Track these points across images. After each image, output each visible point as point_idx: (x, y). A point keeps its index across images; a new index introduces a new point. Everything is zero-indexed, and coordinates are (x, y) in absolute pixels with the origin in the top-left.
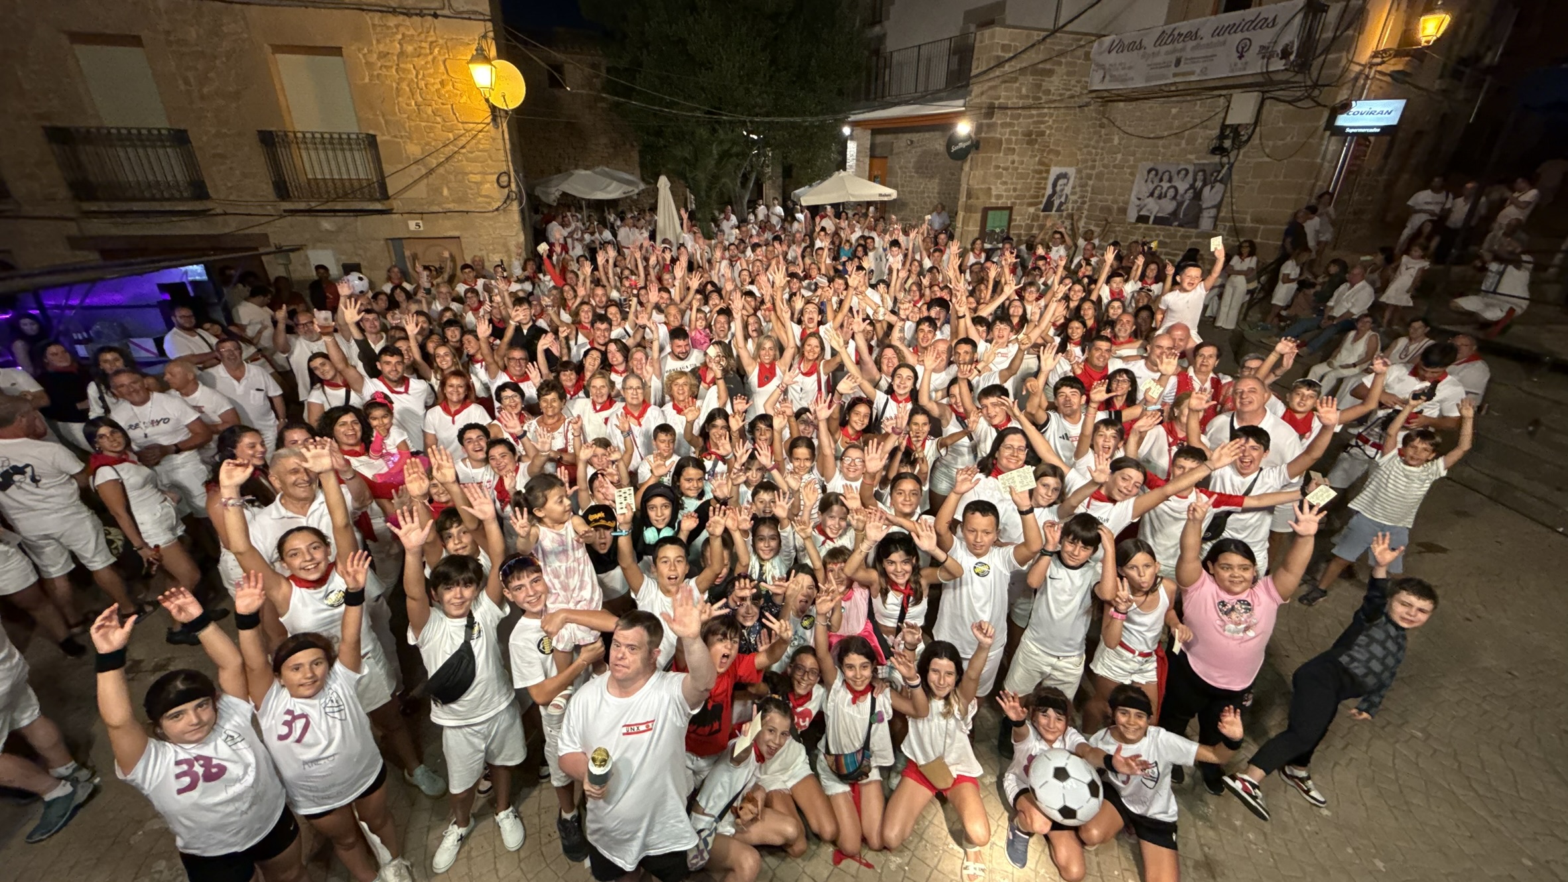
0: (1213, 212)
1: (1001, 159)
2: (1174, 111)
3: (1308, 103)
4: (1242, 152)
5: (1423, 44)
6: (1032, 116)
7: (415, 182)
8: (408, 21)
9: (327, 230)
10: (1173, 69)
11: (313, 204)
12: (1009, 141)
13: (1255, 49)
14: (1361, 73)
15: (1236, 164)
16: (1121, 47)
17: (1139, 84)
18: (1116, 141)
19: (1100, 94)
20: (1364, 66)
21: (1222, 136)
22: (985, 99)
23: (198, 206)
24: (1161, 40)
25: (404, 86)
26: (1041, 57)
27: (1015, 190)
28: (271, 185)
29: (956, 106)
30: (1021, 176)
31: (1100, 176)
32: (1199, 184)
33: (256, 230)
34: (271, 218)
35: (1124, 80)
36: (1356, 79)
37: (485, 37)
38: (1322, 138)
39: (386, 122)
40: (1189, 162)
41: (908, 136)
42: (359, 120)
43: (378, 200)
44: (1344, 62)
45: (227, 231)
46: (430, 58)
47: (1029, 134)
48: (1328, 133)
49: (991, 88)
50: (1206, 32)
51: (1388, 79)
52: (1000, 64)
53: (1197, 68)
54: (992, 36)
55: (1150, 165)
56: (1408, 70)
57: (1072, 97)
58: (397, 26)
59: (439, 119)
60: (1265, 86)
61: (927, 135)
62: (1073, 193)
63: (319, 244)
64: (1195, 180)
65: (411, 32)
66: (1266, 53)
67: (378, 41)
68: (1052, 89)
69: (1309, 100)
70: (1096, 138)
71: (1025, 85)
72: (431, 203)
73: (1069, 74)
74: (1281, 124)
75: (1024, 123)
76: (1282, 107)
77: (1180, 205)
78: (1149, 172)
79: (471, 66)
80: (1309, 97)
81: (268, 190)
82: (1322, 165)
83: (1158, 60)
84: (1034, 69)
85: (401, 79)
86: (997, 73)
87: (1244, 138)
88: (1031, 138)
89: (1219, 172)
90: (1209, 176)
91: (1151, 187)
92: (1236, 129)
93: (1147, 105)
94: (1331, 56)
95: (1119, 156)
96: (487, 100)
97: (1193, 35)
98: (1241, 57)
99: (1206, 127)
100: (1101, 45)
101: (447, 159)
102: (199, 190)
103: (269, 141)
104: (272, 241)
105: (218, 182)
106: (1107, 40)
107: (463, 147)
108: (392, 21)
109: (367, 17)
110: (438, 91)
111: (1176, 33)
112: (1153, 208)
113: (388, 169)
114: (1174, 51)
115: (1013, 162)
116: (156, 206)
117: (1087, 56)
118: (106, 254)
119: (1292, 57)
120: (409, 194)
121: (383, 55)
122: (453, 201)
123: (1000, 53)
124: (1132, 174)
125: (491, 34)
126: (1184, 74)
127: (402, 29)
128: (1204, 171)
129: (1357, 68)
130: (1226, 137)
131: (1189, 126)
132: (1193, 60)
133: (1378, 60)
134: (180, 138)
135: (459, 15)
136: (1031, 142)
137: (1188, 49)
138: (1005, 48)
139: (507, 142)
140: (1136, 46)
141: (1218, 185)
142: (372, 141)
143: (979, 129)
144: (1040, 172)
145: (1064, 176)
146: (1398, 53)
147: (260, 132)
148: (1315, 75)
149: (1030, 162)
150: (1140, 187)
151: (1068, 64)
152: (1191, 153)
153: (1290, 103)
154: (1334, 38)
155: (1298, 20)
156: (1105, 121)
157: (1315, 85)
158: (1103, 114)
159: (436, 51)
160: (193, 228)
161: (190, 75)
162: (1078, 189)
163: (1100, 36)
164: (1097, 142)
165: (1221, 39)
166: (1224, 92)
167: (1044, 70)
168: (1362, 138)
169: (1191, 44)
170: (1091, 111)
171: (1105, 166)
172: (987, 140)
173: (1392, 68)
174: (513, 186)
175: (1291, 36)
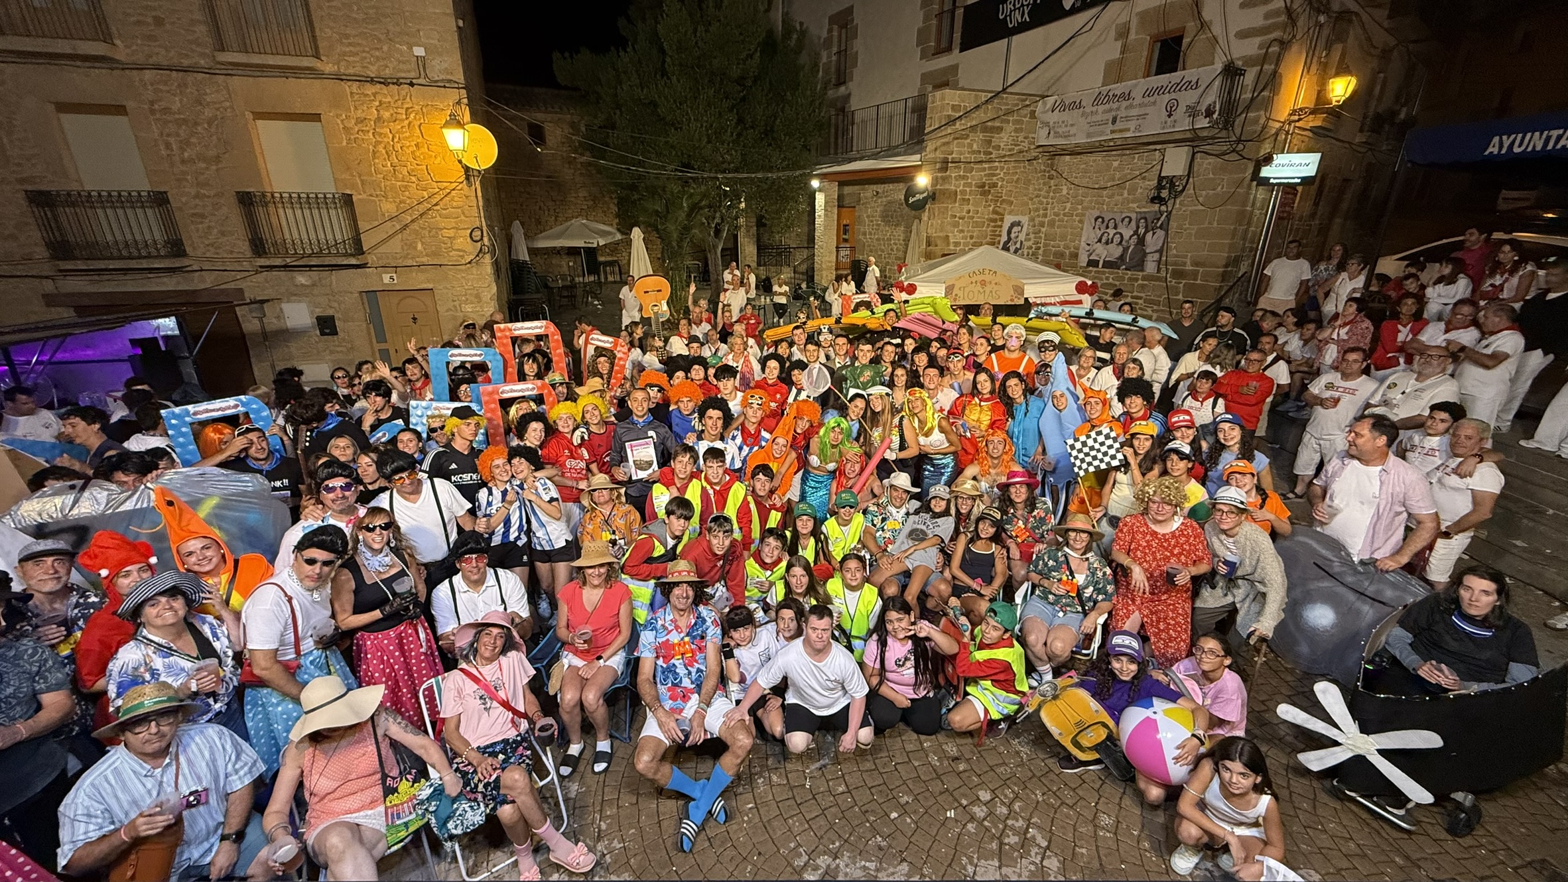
0: (1157, 256)
1: (956, 208)
2: (1116, 164)
3: (1234, 157)
4: (1178, 201)
5: (1334, 103)
6: (984, 169)
7: (390, 237)
8: (385, 90)
9: (302, 285)
10: (1110, 127)
11: (288, 260)
12: (963, 192)
13: (1182, 108)
14: (1280, 129)
15: (1174, 212)
16: (1063, 107)
17: (1082, 139)
18: (1065, 192)
19: (1046, 149)
20: (1284, 123)
21: (1160, 187)
22: (940, 155)
23: (177, 263)
24: (1098, 100)
25: (381, 148)
26: (990, 115)
27: (972, 237)
28: (247, 243)
29: (913, 160)
30: (977, 224)
31: (1052, 224)
32: (1142, 231)
33: (232, 286)
34: (247, 274)
35: (1067, 136)
36: (1277, 134)
37: (459, 103)
38: (1249, 187)
39: (362, 181)
40: (1133, 211)
41: (874, 187)
42: (335, 180)
43: (352, 255)
44: (1262, 121)
45: (203, 287)
46: (406, 122)
47: (983, 186)
48: (1255, 183)
49: (944, 144)
50: (1137, 94)
51: (1310, 134)
52: (952, 121)
53: (1132, 125)
54: (943, 99)
55: (1097, 214)
56: (1325, 125)
57: (1021, 152)
58: (374, 95)
59: (414, 179)
60: (1193, 140)
61: (891, 186)
62: (1028, 240)
63: (293, 298)
64: (1138, 227)
65: (389, 99)
66: (1193, 112)
67: (356, 108)
68: (1002, 145)
69: (1234, 154)
70: (1046, 188)
71: (976, 141)
72: (406, 257)
73: (1016, 131)
74: (1211, 176)
75: (976, 176)
76: (1212, 160)
77: (1126, 249)
78: (1096, 219)
79: (445, 131)
80: (1234, 151)
81: (245, 247)
82: (1252, 212)
83: (1098, 118)
84: (984, 127)
85: (378, 143)
86: (949, 131)
87: (1181, 188)
88: (984, 189)
89: (1158, 219)
90: (1150, 224)
91: (1099, 233)
92: (1171, 180)
93: (1091, 158)
94: (1251, 115)
95: (1069, 205)
96: (460, 162)
97: (1126, 96)
98: (1169, 116)
99: (1144, 178)
100: (1045, 104)
101: (421, 215)
102: (176, 248)
103: (247, 201)
104: (247, 295)
105: (196, 241)
106: (1051, 100)
107: (436, 205)
108: (370, 89)
109: (346, 87)
110: (413, 152)
111: (1111, 94)
112: (1103, 253)
113: (363, 225)
114: (1111, 110)
115: (969, 212)
116: (133, 264)
117: (1033, 113)
118: (80, 310)
119: (1215, 116)
120: (382, 249)
121: (360, 121)
122: (427, 255)
123: (950, 113)
124: (1081, 222)
125: (465, 101)
126: (1121, 131)
127: (379, 97)
128: (1146, 219)
129: (1278, 125)
130: (1164, 188)
131: (1129, 177)
132: (1127, 118)
133: (1296, 118)
134: (160, 200)
135: (434, 84)
136: (985, 193)
137: (1122, 109)
138: (954, 108)
139: (480, 199)
140: (1076, 105)
141: (1158, 231)
142: (348, 200)
143: (935, 181)
144: (995, 221)
145: (1018, 224)
146: (1314, 112)
147: (238, 193)
148: (1238, 131)
149: (984, 211)
150: (1089, 234)
151: (1016, 122)
152: (1133, 202)
153: (1216, 156)
154: (1252, 99)
155: (1217, 83)
156: (1053, 172)
157: (1239, 141)
158: (1052, 166)
159: (412, 116)
160: (169, 284)
161: (172, 140)
162: (1032, 236)
163: (1043, 97)
164: (1048, 192)
165: (1152, 99)
166: (1158, 147)
167: (993, 128)
168: (1289, 189)
169: (1125, 104)
170: (1040, 164)
171: (1057, 215)
172: (943, 192)
173: (1311, 124)
174: (486, 240)
175: (1212, 97)
